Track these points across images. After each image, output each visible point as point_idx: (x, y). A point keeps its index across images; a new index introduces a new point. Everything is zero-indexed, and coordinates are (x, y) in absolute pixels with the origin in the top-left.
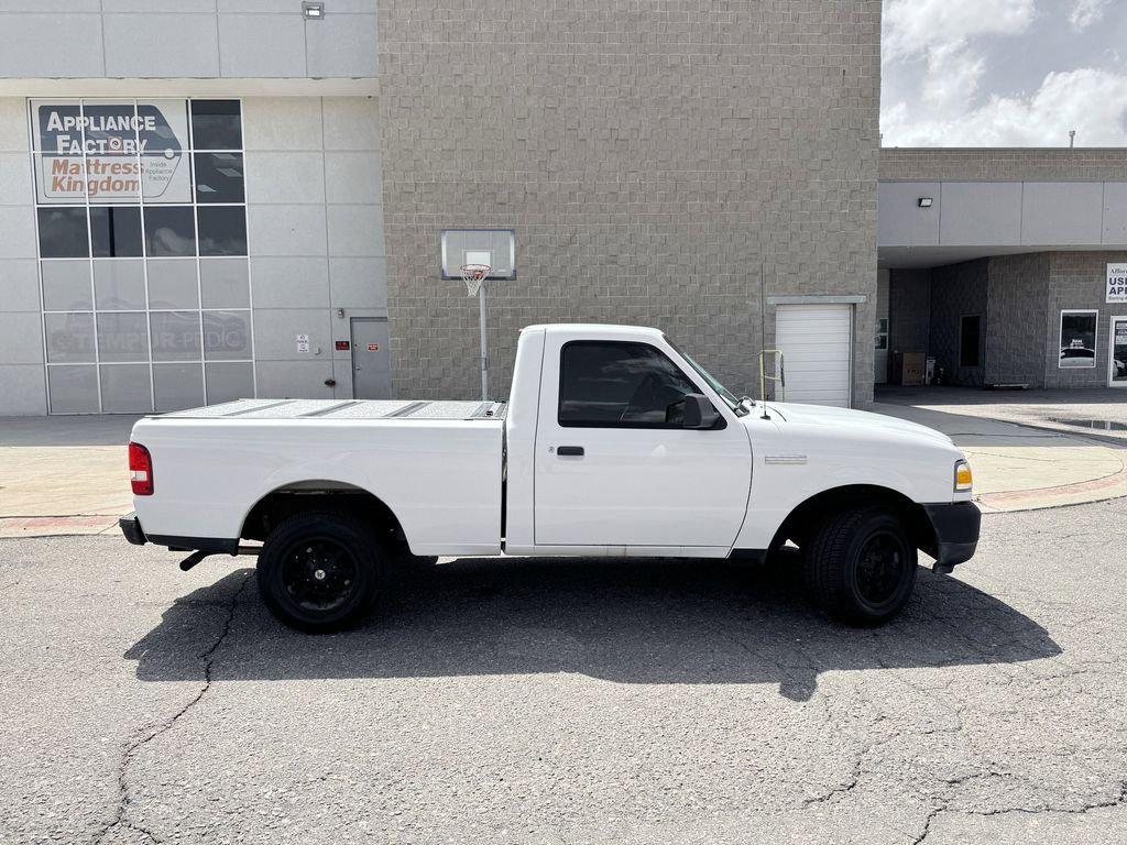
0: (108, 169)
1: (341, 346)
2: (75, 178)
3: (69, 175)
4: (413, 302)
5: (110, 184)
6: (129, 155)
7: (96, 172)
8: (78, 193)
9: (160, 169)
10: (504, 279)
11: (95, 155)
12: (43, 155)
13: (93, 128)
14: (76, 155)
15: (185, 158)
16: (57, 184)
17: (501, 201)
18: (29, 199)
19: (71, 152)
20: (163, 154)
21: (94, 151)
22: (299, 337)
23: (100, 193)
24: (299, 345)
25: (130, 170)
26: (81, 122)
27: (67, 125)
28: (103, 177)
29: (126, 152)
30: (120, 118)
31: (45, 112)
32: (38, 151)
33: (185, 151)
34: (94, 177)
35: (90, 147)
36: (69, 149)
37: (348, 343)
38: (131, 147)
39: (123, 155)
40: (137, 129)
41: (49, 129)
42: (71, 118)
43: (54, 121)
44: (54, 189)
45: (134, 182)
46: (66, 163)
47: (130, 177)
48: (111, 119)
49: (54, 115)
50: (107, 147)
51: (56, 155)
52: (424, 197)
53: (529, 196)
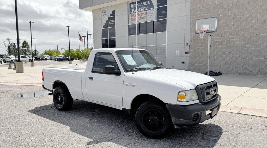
0: (141, 14)
1: (187, 53)
2: (135, 18)
3: (134, 17)
4: (197, 40)
5: (141, 18)
6: (145, 11)
7: (138, 16)
8: (135, 21)
9: (150, 13)
10: (213, 32)
11: (139, 12)
12: (130, 14)
13: (138, 6)
14: (135, 12)
15: (155, 9)
16: (132, 19)
17: (224, 8)
18: (127, 23)
19: (134, 12)
20: (151, 9)
21: (138, 11)
22: (176, 51)
23: (139, 20)
24: (176, 53)
25: (144, 14)
26: (136, 5)
27: (134, 6)
28: (140, 17)
29: (144, 10)
30: (143, 3)
31: (130, 4)
32: (129, 13)
33: (155, 8)
34: (138, 17)
35: (138, 10)
36: (134, 11)
37: (188, 52)
38: (145, 9)
39: (143, 11)
40: (146, 4)
41: (131, 8)
42: (135, 5)
43: (132, 6)
44: (131, 21)
45: (145, 17)
46: (133, 14)
47: (144, 16)
48: (142, 3)
49: (132, 4)
50: (140, 10)
51: (132, 13)
52: (202, 11)
53: (234, 5)
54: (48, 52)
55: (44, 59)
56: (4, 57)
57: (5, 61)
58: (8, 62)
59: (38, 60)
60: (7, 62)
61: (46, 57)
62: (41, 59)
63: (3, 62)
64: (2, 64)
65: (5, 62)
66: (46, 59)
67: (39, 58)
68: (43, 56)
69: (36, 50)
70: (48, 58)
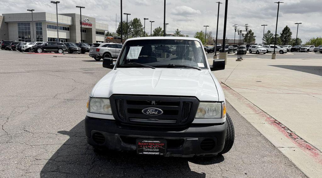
54: (315, 41)
55: (305, 50)
56: (250, 47)
57: (250, 51)
58: (254, 52)
59: (297, 52)
60: (252, 52)
61: (308, 48)
62: (301, 50)
63: (248, 52)
64: (247, 54)
65: (251, 53)
66: (308, 50)
67: (299, 49)
68: (306, 47)
69: (297, 39)
70: (312, 49)
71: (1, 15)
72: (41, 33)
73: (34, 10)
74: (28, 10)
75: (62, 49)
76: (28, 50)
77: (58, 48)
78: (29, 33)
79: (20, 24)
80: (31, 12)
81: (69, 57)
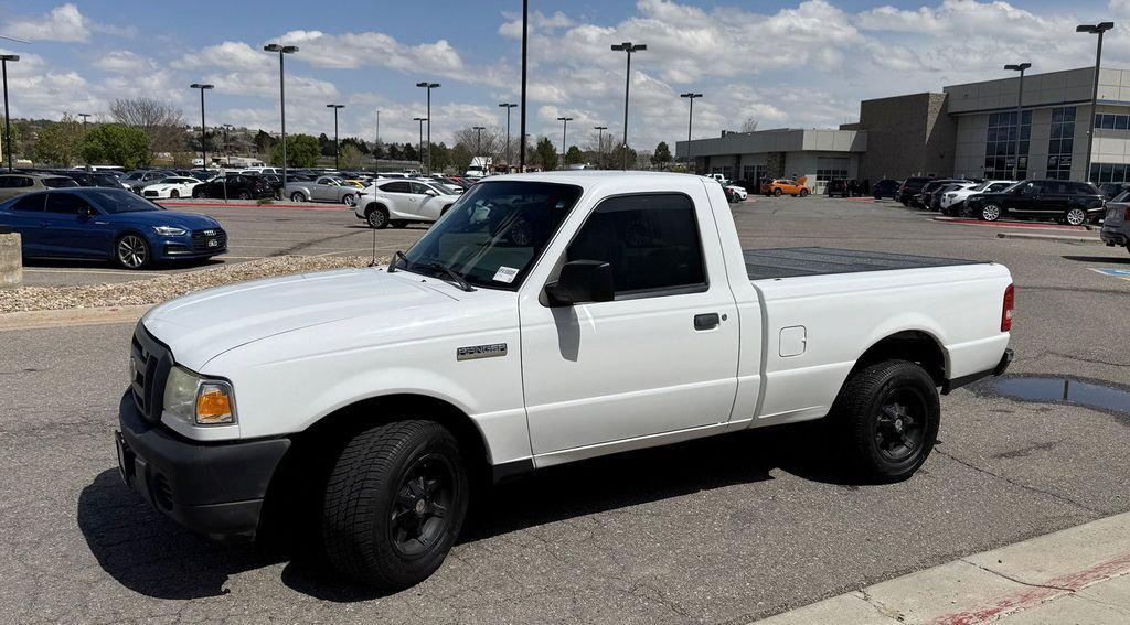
71: (941, 91)
72: (1068, 149)
73: (1028, 65)
74: (1007, 67)
75: (1084, 209)
76: (956, 210)
77: (1068, 207)
78: (1025, 149)
79: (997, 116)
80: (1017, 74)
81: (1054, 239)
